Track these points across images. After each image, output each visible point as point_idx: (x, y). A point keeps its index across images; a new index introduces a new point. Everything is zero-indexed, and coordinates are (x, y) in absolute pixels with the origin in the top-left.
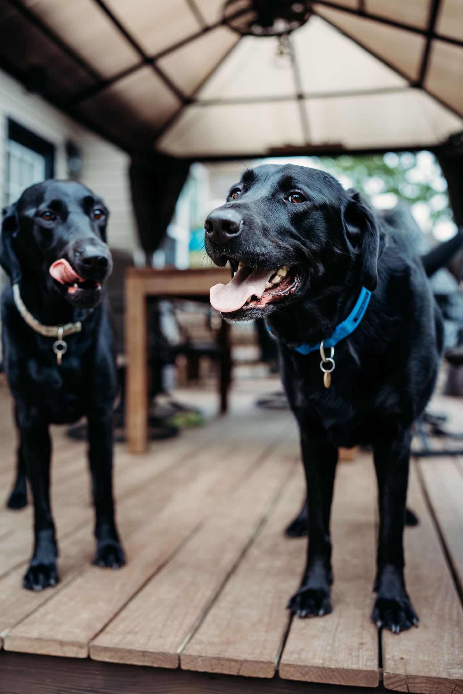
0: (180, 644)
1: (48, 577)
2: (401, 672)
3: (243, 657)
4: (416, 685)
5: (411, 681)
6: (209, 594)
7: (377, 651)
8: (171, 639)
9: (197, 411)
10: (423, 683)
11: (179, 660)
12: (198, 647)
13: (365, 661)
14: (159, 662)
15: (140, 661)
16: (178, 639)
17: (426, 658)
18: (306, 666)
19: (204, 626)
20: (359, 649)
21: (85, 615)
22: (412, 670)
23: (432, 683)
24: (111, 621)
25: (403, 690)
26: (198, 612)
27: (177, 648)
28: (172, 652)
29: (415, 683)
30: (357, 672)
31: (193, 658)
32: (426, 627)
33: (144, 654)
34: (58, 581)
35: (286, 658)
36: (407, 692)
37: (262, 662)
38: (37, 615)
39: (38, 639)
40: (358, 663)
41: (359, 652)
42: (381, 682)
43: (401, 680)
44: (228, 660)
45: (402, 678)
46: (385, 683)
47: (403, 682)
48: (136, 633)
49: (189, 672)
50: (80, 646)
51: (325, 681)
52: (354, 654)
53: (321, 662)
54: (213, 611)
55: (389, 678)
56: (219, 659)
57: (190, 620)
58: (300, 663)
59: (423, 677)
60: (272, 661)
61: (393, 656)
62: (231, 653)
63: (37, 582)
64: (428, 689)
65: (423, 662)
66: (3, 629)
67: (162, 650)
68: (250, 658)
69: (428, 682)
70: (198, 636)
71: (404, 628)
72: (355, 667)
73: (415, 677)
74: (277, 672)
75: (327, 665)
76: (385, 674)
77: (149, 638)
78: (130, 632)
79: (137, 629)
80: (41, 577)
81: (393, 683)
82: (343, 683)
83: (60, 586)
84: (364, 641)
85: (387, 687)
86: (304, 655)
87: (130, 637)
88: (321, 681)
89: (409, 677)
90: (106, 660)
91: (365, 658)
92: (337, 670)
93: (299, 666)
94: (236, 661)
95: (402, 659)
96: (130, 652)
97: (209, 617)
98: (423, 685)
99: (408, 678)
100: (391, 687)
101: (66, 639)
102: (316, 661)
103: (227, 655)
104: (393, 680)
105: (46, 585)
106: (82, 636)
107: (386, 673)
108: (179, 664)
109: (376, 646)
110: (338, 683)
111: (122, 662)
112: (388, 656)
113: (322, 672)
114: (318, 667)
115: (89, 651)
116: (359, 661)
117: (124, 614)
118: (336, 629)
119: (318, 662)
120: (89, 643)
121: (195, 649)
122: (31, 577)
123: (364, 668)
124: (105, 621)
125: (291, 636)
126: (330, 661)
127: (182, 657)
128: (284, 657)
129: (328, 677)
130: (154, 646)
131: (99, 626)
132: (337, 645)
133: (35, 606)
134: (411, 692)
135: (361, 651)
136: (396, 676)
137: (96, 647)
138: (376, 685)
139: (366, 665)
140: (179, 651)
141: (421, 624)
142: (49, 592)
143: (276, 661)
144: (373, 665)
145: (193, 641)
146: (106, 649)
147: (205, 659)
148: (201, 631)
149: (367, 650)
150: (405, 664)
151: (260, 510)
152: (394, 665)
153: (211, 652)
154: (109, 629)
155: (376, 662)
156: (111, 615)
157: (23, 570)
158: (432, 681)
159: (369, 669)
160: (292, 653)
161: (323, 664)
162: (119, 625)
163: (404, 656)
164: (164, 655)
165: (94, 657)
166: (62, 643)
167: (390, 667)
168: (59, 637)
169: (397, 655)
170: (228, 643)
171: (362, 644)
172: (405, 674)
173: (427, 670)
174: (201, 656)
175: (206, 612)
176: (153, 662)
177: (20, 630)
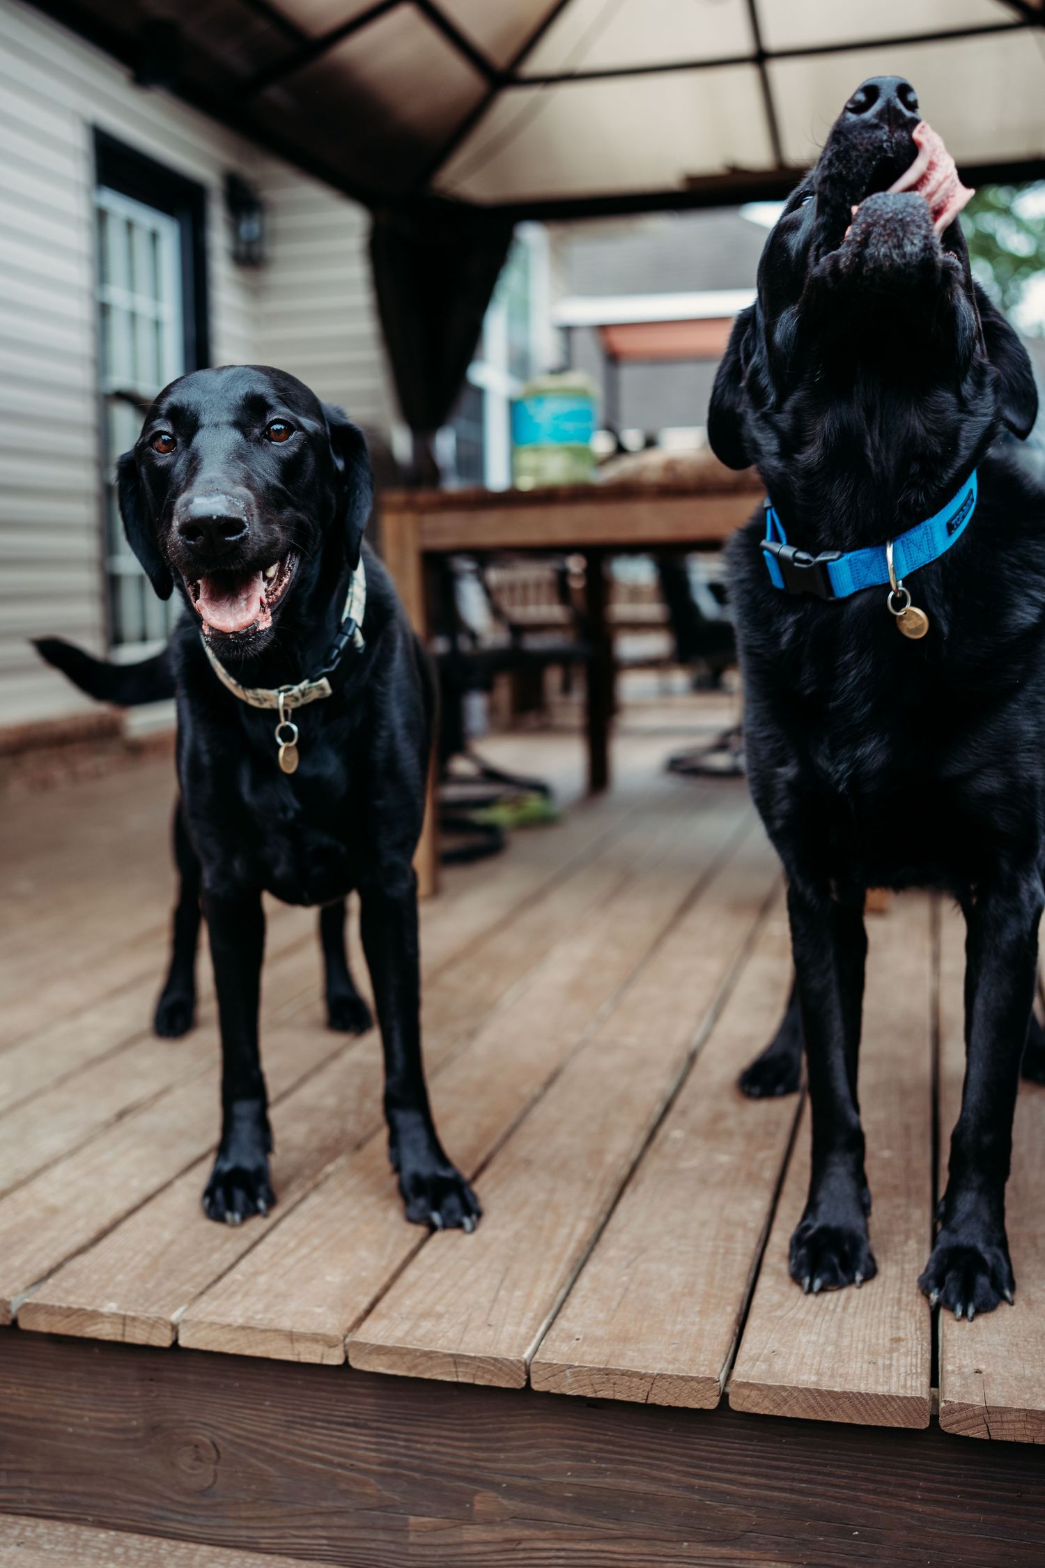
0: (528, 1340)
1: (252, 1197)
2: (976, 1400)
3: (656, 1368)
4: (1006, 1426)
5: (993, 1418)
6: (582, 1229)
7: (928, 1356)
8: (509, 1329)
9: (541, 789)
10: (1020, 1421)
11: (528, 1373)
12: (565, 1348)
13: (902, 1378)
14: (488, 1376)
15: (449, 1373)
16: (523, 1330)
17: (1028, 1372)
18: (783, 1388)
19: (575, 1301)
20: (891, 1351)
21: (334, 1277)
22: (998, 1397)
23: (1038, 1422)
24: (386, 1289)
25: (978, 1435)
26: (563, 1268)
27: (522, 1349)
28: (512, 1357)
29: (1002, 1422)
30: (887, 1400)
31: (555, 1370)
32: (1029, 1303)
33: (457, 1360)
34: (272, 1202)
35: (742, 1371)
36: (988, 1438)
37: (693, 1379)
38: (235, 1275)
39: (243, 1328)
40: (887, 1382)
41: (891, 1359)
42: (935, 1418)
43: (975, 1416)
44: (624, 1373)
45: (977, 1412)
46: (943, 1422)
47: (980, 1420)
48: (440, 1316)
49: (547, 1394)
50: (330, 1343)
51: (821, 1417)
52: (880, 1362)
53: (814, 1378)
54: (590, 1269)
55: (951, 1410)
56: (607, 1372)
57: (546, 1288)
58: (770, 1382)
59: (1018, 1410)
60: (716, 1377)
61: (960, 1368)
62: (631, 1360)
63: (231, 1207)
64: (1028, 1433)
65: (1020, 1378)
66: (175, 1308)
67: (492, 1352)
68: (670, 1370)
69: (1029, 1420)
70: (562, 1323)
71: (985, 1307)
72: (881, 1390)
73: (1003, 1411)
74: (724, 1397)
75: (825, 1385)
76: (942, 1405)
77: (466, 1327)
78: (424, 1316)
79: (439, 1308)
80: (239, 1196)
81: (958, 1422)
82: (857, 1421)
83: (277, 1213)
84: (902, 1334)
85: (946, 1430)
86: (778, 1364)
87: (427, 1325)
88: (813, 1416)
89: (990, 1410)
90: (382, 1370)
91: (902, 1370)
92: (846, 1395)
93: (770, 1387)
94: (643, 1377)
95: (978, 1371)
96: (429, 1355)
97: (585, 1281)
98: (1018, 1425)
99: (989, 1413)
100: (954, 1429)
101: (299, 1329)
102: (805, 1377)
103: (624, 1365)
104: (957, 1416)
105: (250, 1212)
106: (332, 1322)
107: (945, 1401)
108: (528, 1381)
109: (927, 1346)
110: (847, 1421)
111: (412, 1374)
112: (948, 1365)
113: (815, 1399)
114: (808, 1390)
115: (346, 1352)
116: (890, 1377)
117: (411, 1274)
118: (845, 1309)
119: (807, 1379)
120: (345, 1337)
121: (558, 1352)
122: (219, 1194)
123: (901, 1393)
124: (375, 1290)
125: (753, 1322)
126: (832, 1376)
127: (533, 1368)
128: (739, 1368)
129: (827, 1410)
130: (476, 1344)
131: (365, 1302)
132: (846, 1342)
133: (231, 1258)
134: (994, 1438)
135: (895, 1355)
136: (964, 1407)
137: (360, 1346)
138: (924, 1424)
139: (905, 1386)
140: (526, 1355)
141: (1019, 1298)
142: (257, 1225)
143: (722, 1377)
144: (918, 1386)
145: (553, 1333)
146: (380, 1350)
147: (578, 1372)
148: (568, 1311)
149: (906, 1354)
150: (984, 1384)
151: (684, 1031)
152: (962, 1385)
153: (592, 1357)
154: (382, 1306)
155: (925, 1380)
156: (385, 1279)
157: (201, 1176)
158: (1037, 1419)
159: (909, 1394)
160: (755, 1359)
161: (817, 1383)
162: (404, 1300)
163: (982, 1367)
164: (496, 1363)
165: (356, 1364)
166: (292, 1337)
167: (954, 1390)
168: (286, 1324)
169: (969, 1364)
170: (625, 1339)
171: (898, 1340)
172: (984, 1405)
173: (1028, 1396)
174: (570, 1367)
175: (578, 1269)
176: (474, 1376)
177: (207, 1309)
